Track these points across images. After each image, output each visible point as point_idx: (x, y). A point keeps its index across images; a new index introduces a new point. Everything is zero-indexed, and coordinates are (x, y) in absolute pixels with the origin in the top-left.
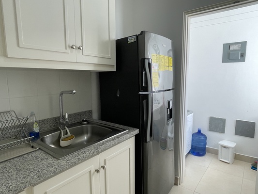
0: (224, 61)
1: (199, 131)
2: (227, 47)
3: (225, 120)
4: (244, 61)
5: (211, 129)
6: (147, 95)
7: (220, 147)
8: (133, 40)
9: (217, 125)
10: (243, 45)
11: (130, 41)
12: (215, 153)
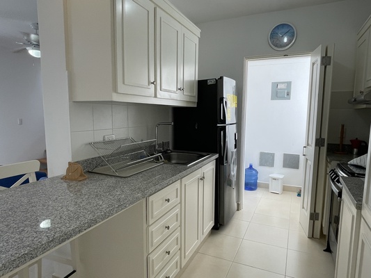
0: (272, 99)
1: (251, 167)
2: (275, 85)
3: (274, 154)
4: (289, 99)
5: (261, 164)
6: (225, 127)
7: (270, 179)
8: (213, 82)
9: (267, 159)
10: (289, 84)
11: (209, 83)
12: (266, 187)
